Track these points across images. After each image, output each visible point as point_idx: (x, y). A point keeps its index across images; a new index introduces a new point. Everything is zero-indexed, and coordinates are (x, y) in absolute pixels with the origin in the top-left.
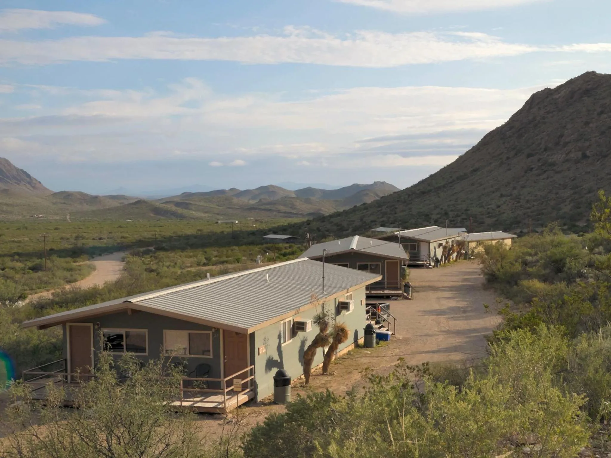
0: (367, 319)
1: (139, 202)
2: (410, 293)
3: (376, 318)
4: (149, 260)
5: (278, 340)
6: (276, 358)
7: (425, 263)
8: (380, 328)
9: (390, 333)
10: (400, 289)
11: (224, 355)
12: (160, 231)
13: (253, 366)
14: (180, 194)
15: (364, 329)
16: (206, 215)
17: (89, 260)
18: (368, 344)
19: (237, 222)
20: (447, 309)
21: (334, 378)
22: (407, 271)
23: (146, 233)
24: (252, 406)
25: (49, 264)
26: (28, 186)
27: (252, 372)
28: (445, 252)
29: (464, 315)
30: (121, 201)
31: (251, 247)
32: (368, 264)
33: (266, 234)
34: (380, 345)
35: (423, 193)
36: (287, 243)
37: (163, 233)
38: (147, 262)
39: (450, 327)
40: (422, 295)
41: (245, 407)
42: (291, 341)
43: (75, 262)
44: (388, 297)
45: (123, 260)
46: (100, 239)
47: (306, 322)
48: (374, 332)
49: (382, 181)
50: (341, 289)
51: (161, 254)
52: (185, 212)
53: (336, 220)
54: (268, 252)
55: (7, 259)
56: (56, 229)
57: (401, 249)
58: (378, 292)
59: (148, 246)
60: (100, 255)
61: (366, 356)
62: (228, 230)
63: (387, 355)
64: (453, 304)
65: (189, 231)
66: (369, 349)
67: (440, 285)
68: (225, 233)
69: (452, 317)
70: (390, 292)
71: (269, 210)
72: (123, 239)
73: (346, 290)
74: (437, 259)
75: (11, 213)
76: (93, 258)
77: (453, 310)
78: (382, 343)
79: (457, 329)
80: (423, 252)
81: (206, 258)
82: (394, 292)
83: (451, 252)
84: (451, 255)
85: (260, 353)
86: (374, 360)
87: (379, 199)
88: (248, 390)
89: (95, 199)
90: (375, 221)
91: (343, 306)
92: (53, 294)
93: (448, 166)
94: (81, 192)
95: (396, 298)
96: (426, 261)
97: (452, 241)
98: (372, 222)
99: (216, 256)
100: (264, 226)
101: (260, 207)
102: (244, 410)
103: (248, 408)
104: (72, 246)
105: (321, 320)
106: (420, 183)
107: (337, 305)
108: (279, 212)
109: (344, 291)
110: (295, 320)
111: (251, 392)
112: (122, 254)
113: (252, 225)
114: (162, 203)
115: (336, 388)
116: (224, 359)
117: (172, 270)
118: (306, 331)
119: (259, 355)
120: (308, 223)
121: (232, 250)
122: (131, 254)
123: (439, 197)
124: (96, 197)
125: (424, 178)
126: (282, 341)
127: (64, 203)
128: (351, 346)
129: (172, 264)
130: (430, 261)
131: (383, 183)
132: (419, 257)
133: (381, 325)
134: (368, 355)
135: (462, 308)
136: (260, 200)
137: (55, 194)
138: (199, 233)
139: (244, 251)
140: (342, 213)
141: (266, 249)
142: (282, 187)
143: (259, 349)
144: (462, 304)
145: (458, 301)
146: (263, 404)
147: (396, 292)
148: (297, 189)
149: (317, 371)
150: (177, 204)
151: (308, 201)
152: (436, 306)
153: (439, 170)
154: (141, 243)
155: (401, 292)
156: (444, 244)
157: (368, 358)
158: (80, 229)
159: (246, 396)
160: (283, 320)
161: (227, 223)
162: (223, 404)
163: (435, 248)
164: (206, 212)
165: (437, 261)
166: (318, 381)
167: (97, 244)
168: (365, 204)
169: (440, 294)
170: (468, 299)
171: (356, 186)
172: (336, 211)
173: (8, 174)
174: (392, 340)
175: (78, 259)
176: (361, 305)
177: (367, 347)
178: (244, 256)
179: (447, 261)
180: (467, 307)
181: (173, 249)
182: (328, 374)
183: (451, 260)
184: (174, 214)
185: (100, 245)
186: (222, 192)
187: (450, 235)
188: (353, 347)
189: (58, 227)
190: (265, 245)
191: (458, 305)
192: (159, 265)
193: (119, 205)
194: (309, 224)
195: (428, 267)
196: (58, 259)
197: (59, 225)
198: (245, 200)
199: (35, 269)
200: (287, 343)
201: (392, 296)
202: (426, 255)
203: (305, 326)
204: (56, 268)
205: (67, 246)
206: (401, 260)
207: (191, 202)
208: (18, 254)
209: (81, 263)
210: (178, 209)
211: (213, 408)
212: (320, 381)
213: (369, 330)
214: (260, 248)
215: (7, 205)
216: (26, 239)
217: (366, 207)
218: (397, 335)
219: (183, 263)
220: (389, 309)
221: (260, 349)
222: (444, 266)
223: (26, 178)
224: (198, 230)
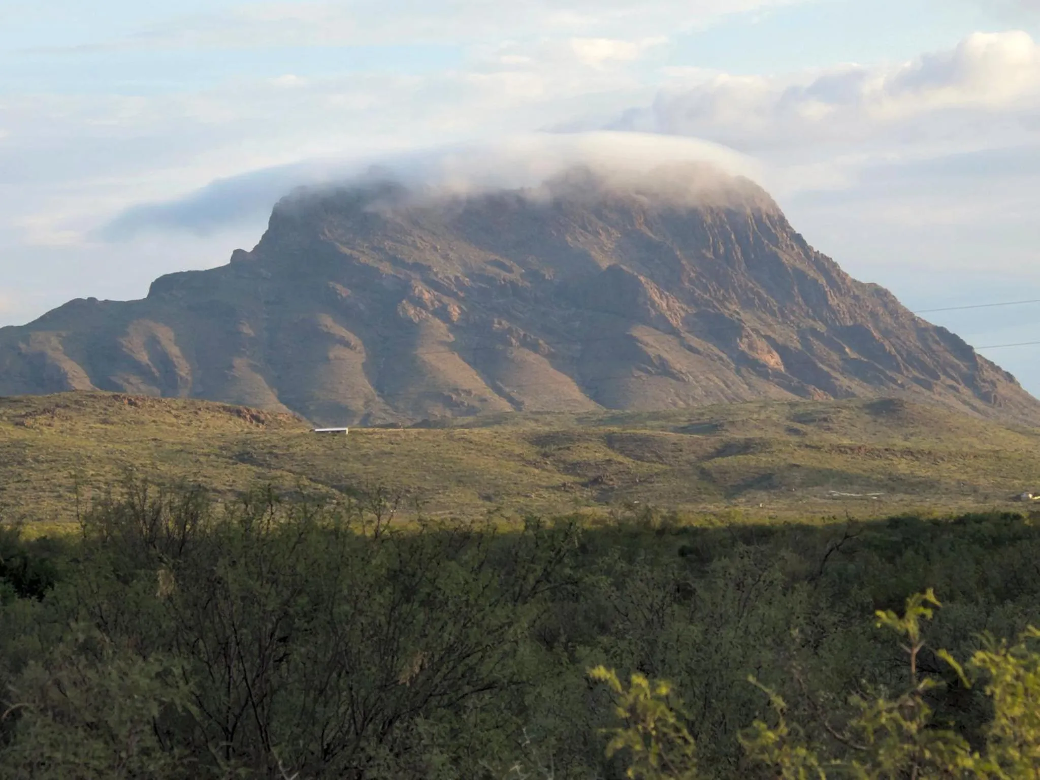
26: (968, 393)
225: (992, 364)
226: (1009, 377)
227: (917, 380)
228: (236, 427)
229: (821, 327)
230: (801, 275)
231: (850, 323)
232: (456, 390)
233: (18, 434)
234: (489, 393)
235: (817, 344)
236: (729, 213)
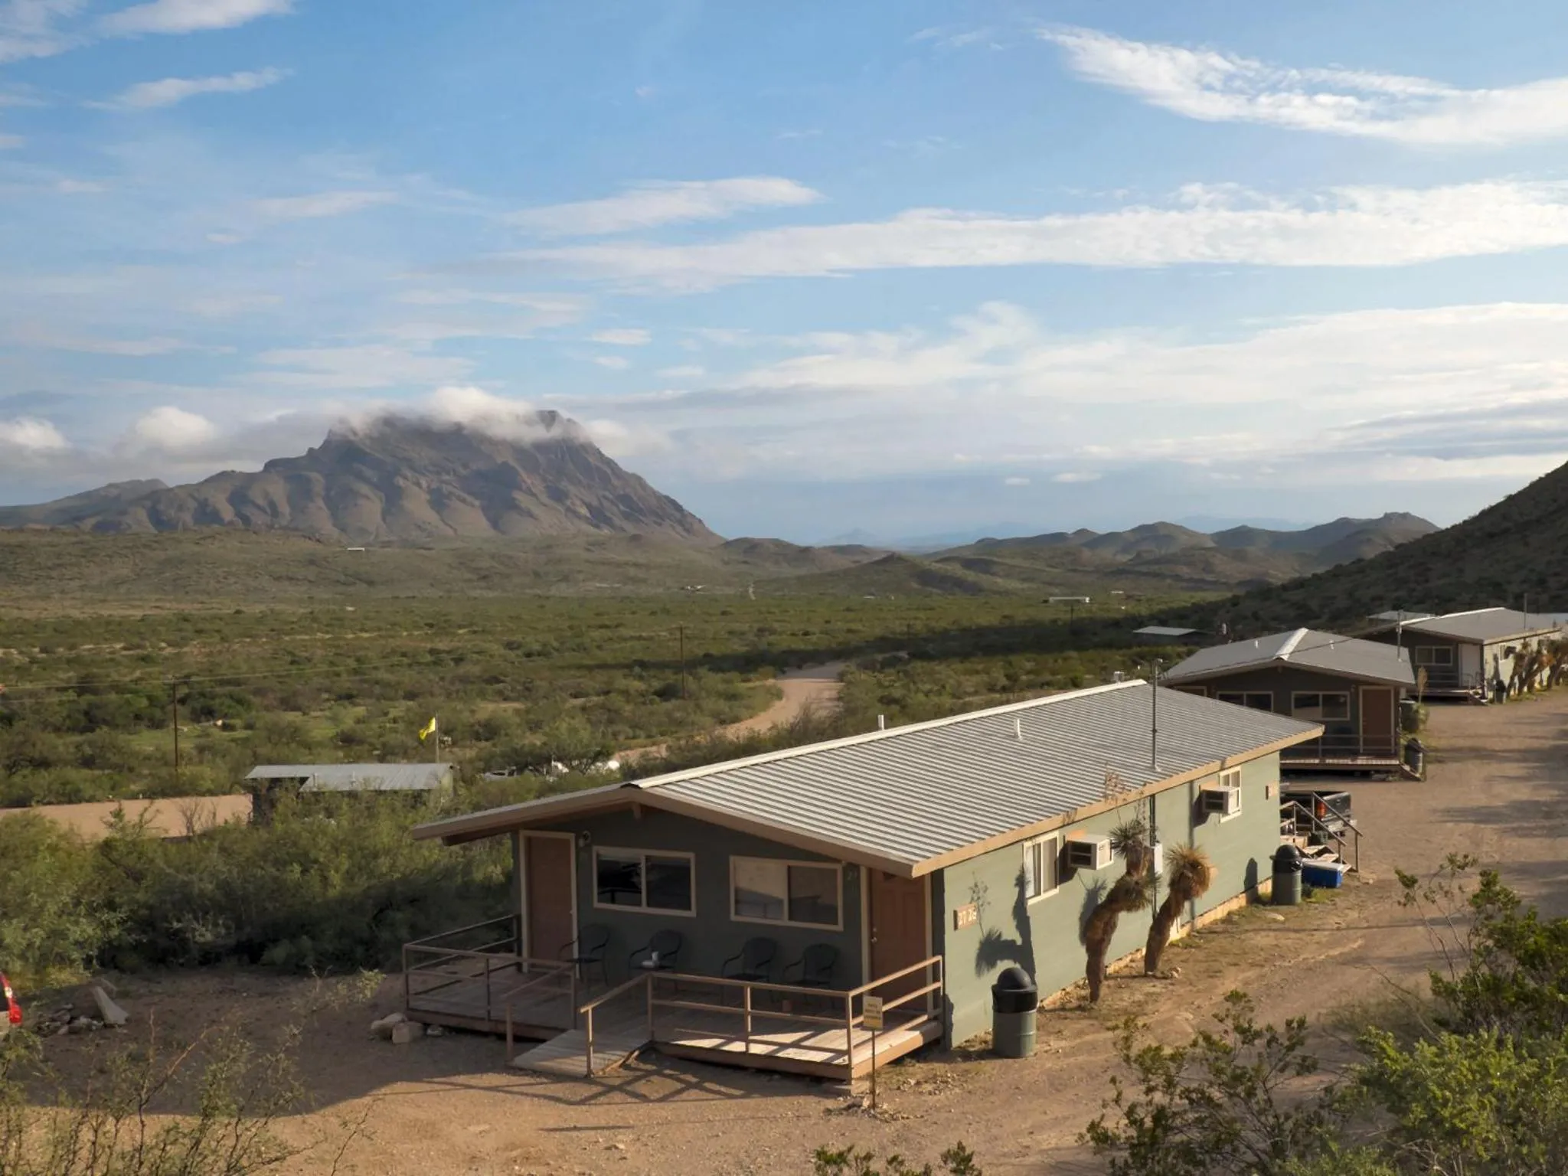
0: (1283, 832)
1: (891, 559)
2: (1421, 764)
3: (1310, 829)
4: (893, 678)
5: (1017, 889)
6: (1011, 933)
7: (1471, 692)
8: (1320, 854)
9: (1341, 868)
10: (1395, 756)
11: (871, 925)
12: (928, 619)
13: (939, 958)
14: (973, 543)
15: (1271, 857)
16: (1026, 585)
17: (775, 677)
18: (1281, 896)
19: (1087, 600)
20: (1506, 807)
21: (1171, 987)
22: (1422, 711)
23: (897, 622)
24: (931, 1061)
25: (691, 683)
26: (679, 529)
27: (937, 972)
28: (1521, 666)
29: (1547, 823)
30: (857, 558)
31: (1107, 653)
32: (1318, 696)
33: (1141, 625)
34: (1313, 900)
35: (1491, 536)
36: (1186, 644)
37: (933, 624)
38: (887, 684)
39: (1503, 855)
40: (1452, 768)
41: (914, 1061)
42: (1055, 891)
43: (744, 681)
44: (1364, 775)
45: (841, 677)
46: (806, 634)
47: (1095, 845)
48: (1297, 867)
49: (1401, 511)
50: (1204, 758)
51: (918, 665)
52: (984, 579)
53: (1296, 596)
54: (1141, 664)
55: (618, 674)
56: (724, 613)
57: (1404, 661)
58: (1341, 761)
59: (898, 650)
60: (800, 667)
61: (1271, 927)
62: (1065, 616)
63: (1326, 927)
64: (1523, 793)
65: (986, 619)
66: (1284, 908)
67: (1497, 744)
68: (1060, 623)
69: (1513, 829)
70: (1370, 762)
71: (1156, 575)
72: (851, 636)
73: (1218, 763)
74: (1500, 683)
75: (644, 581)
76: (784, 672)
77: (1523, 810)
78: (1318, 892)
79: (1523, 860)
80: (1467, 667)
81: (1008, 677)
82: (1379, 762)
83: (1536, 666)
84: (1535, 673)
85: (960, 923)
86: (1288, 940)
87: (1392, 549)
88: (925, 1018)
89: (805, 552)
90: (1380, 598)
91: (1207, 805)
92: (669, 748)
93: (1548, 475)
94: (777, 540)
95: (1383, 776)
96: (1473, 688)
97: (1540, 643)
98: (1373, 599)
99: (1029, 673)
100: (1143, 610)
101: (1137, 569)
102: (911, 1069)
103: (921, 1065)
104: (745, 649)
105: (1130, 842)
106: (1484, 514)
107: (1195, 799)
108: (1177, 578)
109: (1212, 764)
110: (1067, 839)
111: (934, 1024)
112: (840, 666)
113: (1117, 607)
114: (937, 562)
115: (1166, 1016)
116: (871, 936)
117: (935, 699)
118: (1094, 868)
119: (956, 927)
120: (1235, 602)
121: (1065, 659)
122: (859, 666)
123: (1526, 544)
124: (806, 550)
125: (1493, 504)
126: (1030, 891)
127: (745, 562)
128: (1235, 900)
129: (936, 688)
130: (1482, 688)
131: (1405, 516)
132: (1456, 678)
133: (1321, 847)
134: (1274, 926)
135: (1545, 804)
136: (1139, 555)
137: (728, 544)
138: (1007, 622)
139: (1091, 661)
140: (1309, 579)
141: (1136, 658)
142: (1184, 525)
143: (955, 913)
144: (1546, 795)
145: (1535, 788)
146: (966, 1055)
147: (1383, 762)
148: (1216, 530)
149: (1134, 965)
150: (968, 564)
151: (1240, 556)
152: (1479, 799)
153: (1527, 485)
154: (884, 643)
155: (1395, 762)
156: (1518, 647)
157: (1272, 934)
158: (769, 613)
159: (917, 1033)
160: (1031, 838)
161: (1066, 603)
162: (846, 1057)
163: (1496, 659)
164: (1024, 580)
165: (1500, 688)
166: (1126, 996)
167: (799, 645)
168: (1360, 560)
169: (1494, 768)
170: (1562, 783)
171: (1344, 523)
172: (1297, 575)
173: (641, 505)
174: (1348, 886)
175: (751, 676)
176: (1267, 797)
177: (1279, 904)
178: (1088, 673)
179: (1525, 689)
180: (1558, 803)
181: (944, 656)
182: (1159, 974)
183: (1537, 685)
184: (959, 584)
185: (802, 647)
186: (1060, 537)
187: (1532, 629)
188: (1242, 901)
189: (728, 609)
190: (1136, 650)
191: (1537, 799)
192: (909, 690)
193: (853, 565)
194: (1235, 605)
195: (1477, 703)
196: (711, 674)
197: (730, 606)
198: (1108, 555)
199: (665, 694)
200: (1044, 896)
201: (1378, 772)
202: (1474, 675)
203: (1092, 855)
204: (704, 694)
205: (738, 647)
206: (1397, 686)
207: (995, 559)
208: (643, 665)
209: (758, 683)
210: (967, 572)
211: (821, 1063)
212: (1133, 994)
213: (1284, 860)
214: (1124, 656)
215: (636, 565)
216: (664, 634)
217: (1361, 567)
218: (1362, 872)
219: (960, 684)
220: (1348, 806)
221: (960, 914)
222: (1516, 700)
223: (674, 512)
224: (1005, 617)
225: (691, 514)
226: (700, 521)
227: (655, 522)
228: (308, 546)
229: (607, 494)
230: (598, 468)
231: (622, 493)
232: (424, 522)
233: (197, 549)
234: (441, 525)
235: (606, 504)
236: (563, 440)
